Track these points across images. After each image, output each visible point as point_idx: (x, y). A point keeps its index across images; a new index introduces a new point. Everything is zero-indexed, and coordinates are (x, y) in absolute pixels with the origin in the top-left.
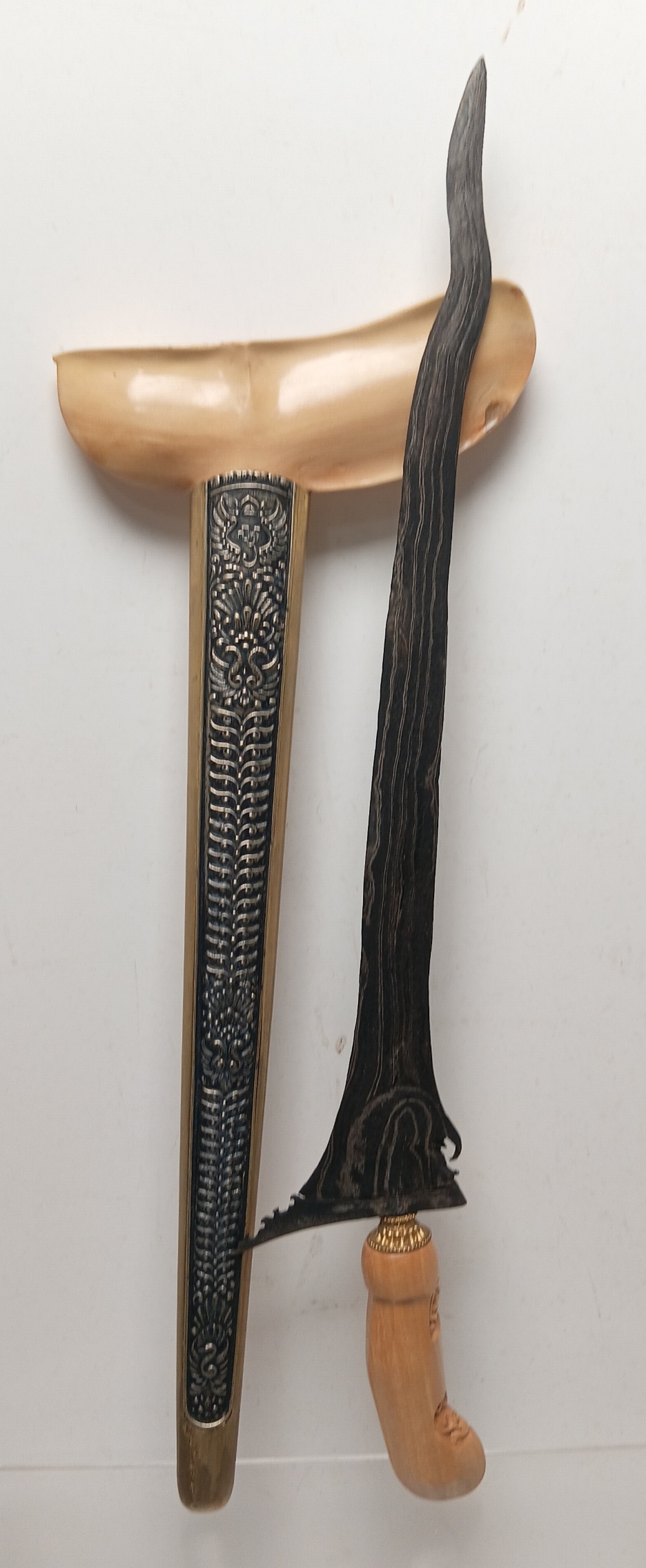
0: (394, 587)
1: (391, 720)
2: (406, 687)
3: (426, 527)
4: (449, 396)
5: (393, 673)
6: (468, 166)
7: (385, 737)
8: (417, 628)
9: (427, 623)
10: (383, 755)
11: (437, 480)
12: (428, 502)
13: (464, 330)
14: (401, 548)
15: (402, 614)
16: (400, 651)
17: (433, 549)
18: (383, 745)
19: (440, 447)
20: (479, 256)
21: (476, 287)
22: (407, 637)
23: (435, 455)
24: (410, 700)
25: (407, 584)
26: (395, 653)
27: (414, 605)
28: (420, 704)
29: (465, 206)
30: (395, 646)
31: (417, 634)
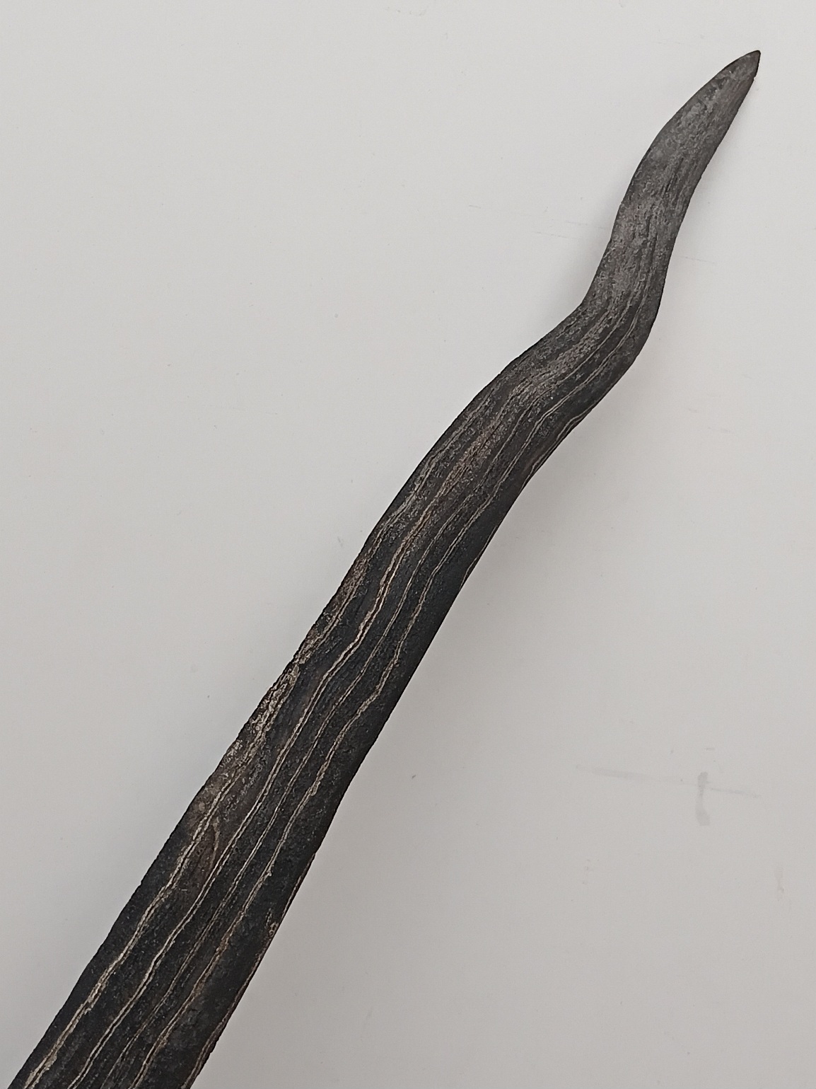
0: (246, 734)
1: (104, 996)
2: (170, 940)
3: (358, 659)
4: (499, 470)
5: (160, 897)
6: (678, 169)
7: (71, 1027)
8: (253, 831)
9: (275, 833)
10: (47, 1064)
11: (418, 587)
12: (382, 619)
13: (571, 384)
14: (294, 674)
15: (235, 792)
16: (195, 860)
17: (355, 700)
18: (59, 1043)
19: (448, 537)
20: (641, 298)
21: (618, 334)
22: (224, 842)
23: (435, 546)
24: (164, 971)
25: (273, 739)
26: (182, 861)
27: (267, 787)
28: (181, 992)
29: (650, 217)
30: (190, 849)
31: (244, 845)
